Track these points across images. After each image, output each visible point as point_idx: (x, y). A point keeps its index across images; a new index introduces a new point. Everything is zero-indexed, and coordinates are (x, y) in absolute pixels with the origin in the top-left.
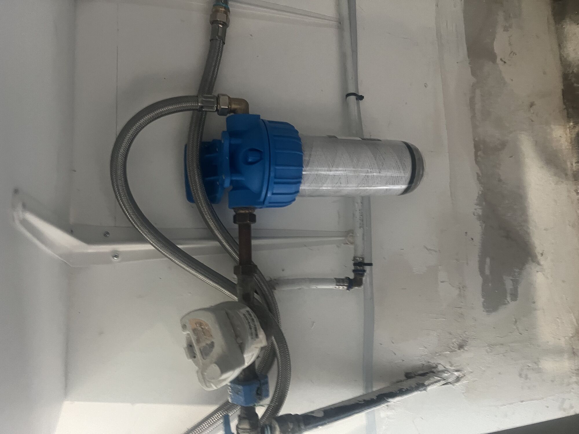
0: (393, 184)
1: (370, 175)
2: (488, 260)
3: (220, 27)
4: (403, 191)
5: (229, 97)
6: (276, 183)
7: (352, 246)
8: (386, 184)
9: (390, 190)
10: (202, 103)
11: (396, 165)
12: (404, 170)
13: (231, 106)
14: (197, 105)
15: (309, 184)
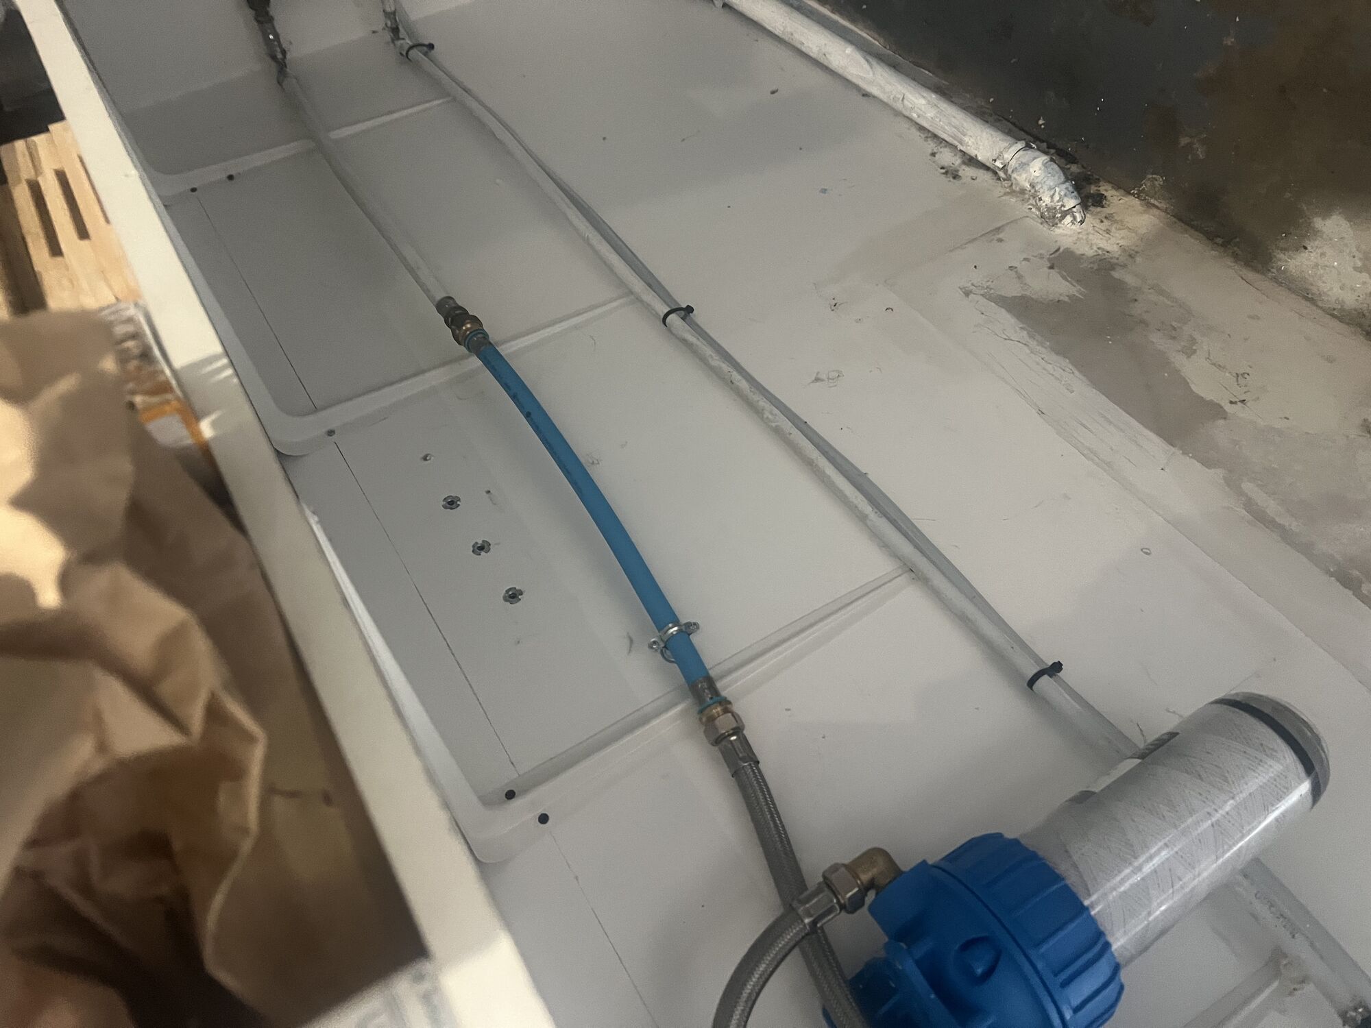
0: (1279, 799)
1: (1217, 816)
3: (734, 742)
4: (1310, 798)
5: (844, 865)
6: (1065, 984)
7: (1309, 988)
8: (1266, 808)
9: (1284, 815)
10: (810, 915)
11: (1248, 759)
12: (1271, 757)
13: (860, 879)
14: (801, 926)
15: (1123, 929)
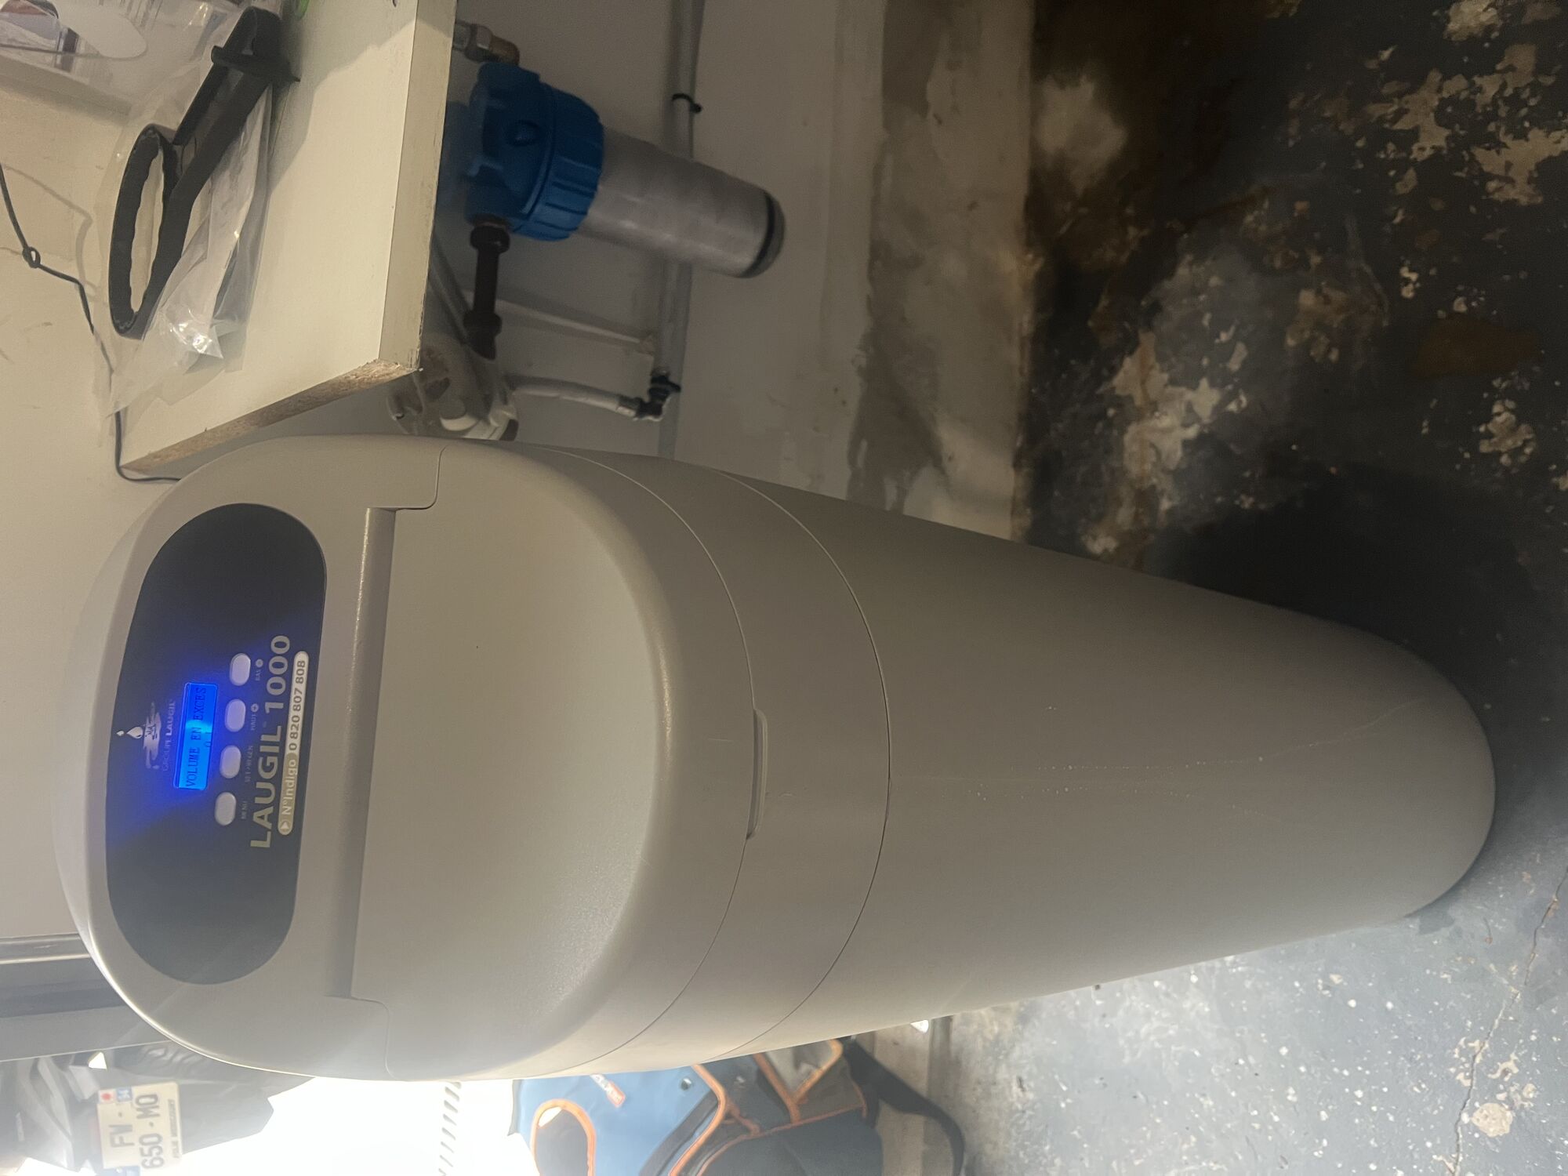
2: (864, 444)
5: (491, 34)
13: (492, 49)
